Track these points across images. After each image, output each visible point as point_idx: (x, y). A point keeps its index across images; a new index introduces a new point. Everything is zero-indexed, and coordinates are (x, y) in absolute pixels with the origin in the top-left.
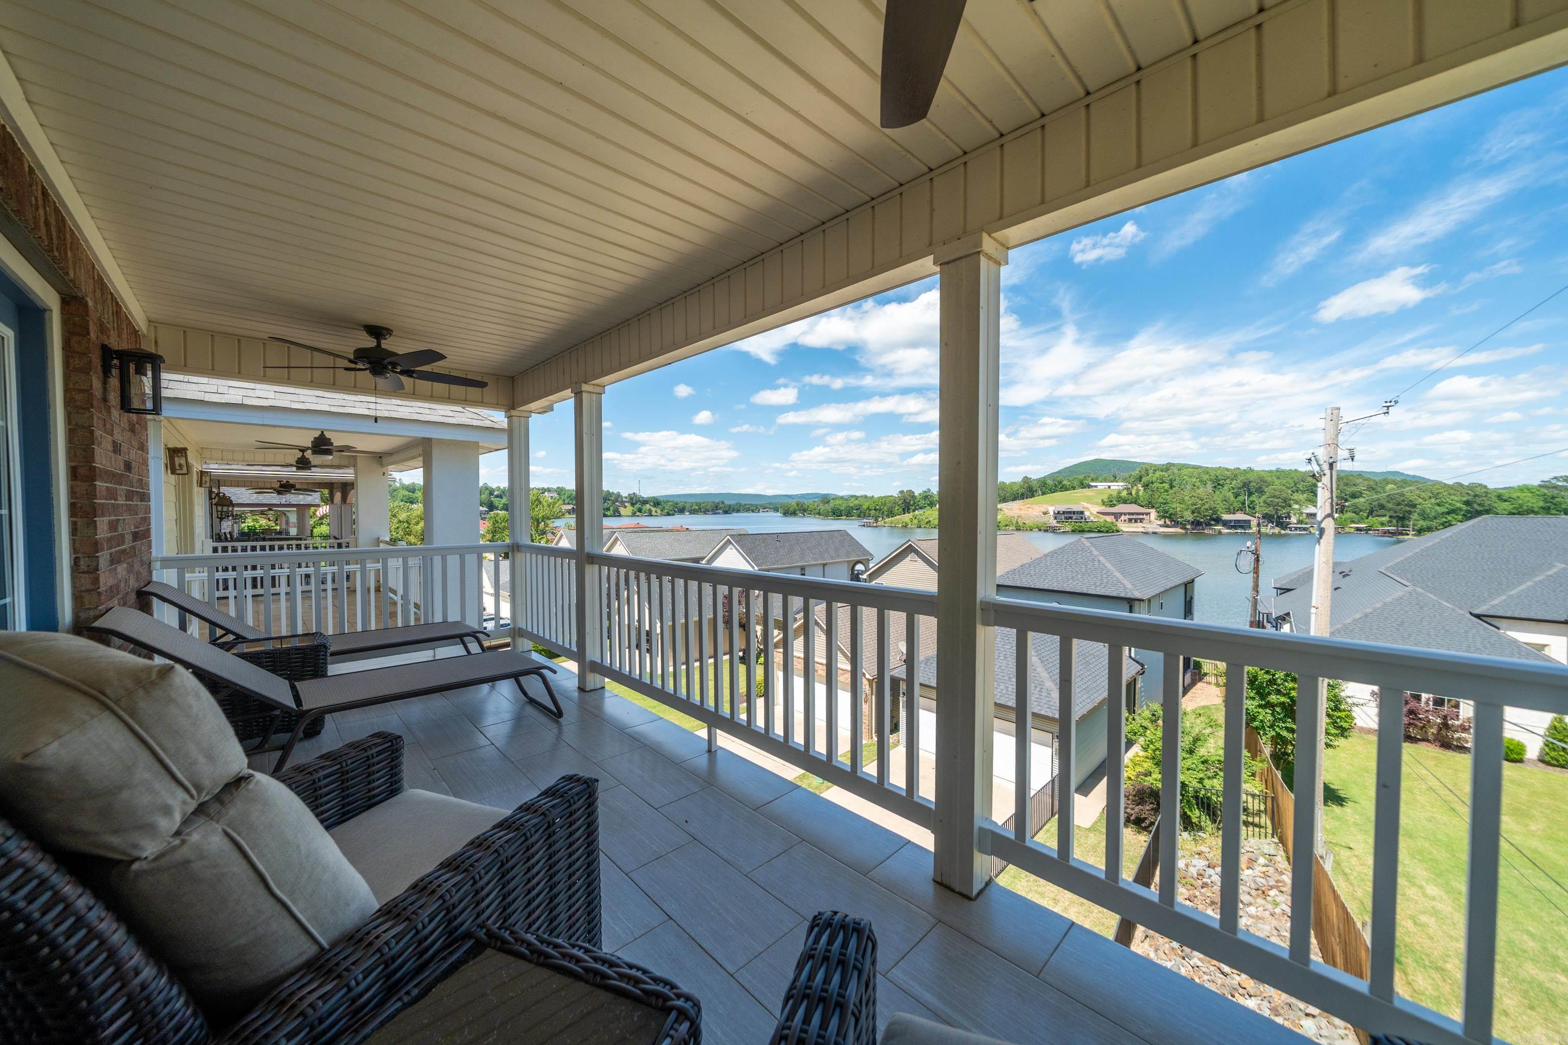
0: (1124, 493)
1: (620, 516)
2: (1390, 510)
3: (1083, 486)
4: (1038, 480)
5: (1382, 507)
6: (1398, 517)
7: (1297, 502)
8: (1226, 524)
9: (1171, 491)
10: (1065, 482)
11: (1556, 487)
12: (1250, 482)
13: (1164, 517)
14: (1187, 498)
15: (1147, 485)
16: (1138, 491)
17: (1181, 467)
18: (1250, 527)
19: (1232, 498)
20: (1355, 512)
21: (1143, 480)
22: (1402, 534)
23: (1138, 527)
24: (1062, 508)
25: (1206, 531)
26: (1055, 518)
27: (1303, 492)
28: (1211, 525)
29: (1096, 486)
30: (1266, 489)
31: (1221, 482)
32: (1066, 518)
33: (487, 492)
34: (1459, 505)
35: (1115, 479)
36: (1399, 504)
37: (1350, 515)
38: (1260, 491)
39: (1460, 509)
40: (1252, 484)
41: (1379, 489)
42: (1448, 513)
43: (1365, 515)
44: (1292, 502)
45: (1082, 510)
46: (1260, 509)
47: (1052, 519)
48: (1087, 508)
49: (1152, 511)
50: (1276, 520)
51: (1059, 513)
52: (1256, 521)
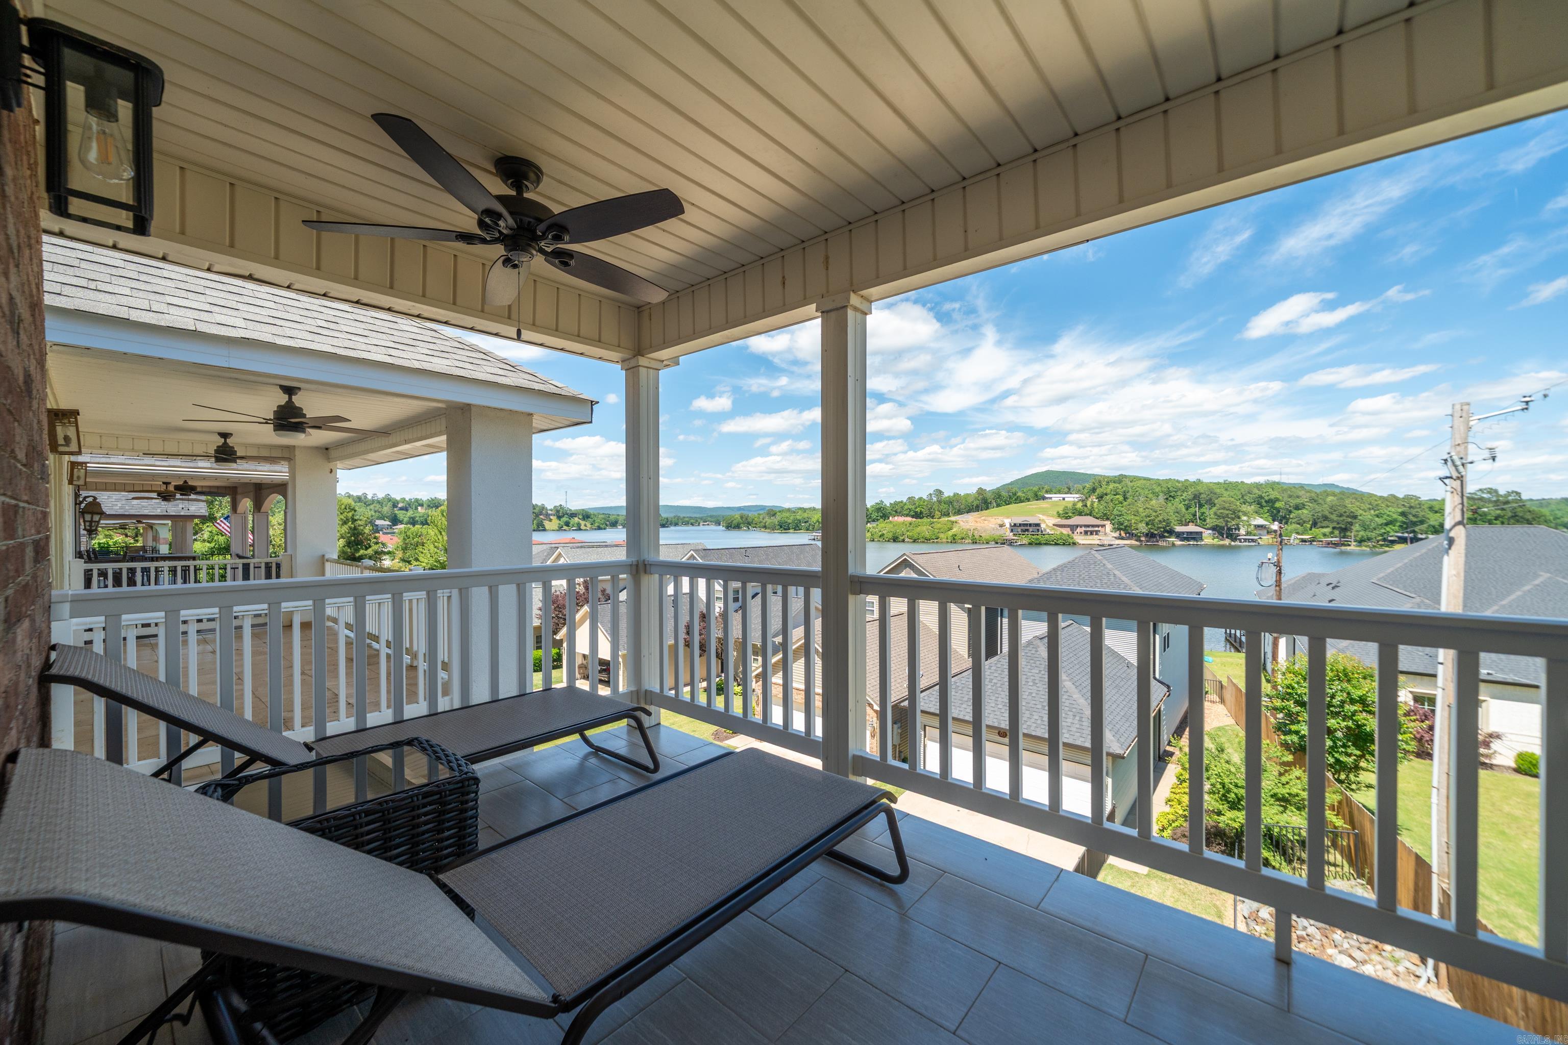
0: (1080, 505)
1: (545, 530)
2: (1332, 521)
3: (1038, 497)
4: (993, 491)
5: (1326, 518)
6: (1340, 528)
7: (1245, 514)
8: (1179, 535)
9: (1125, 503)
10: (1019, 494)
11: (1481, 499)
12: (1200, 494)
13: (1120, 529)
14: (1141, 510)
15: (1102, 497)
16: (1093, 503)
17: (1134, 479)
18: (1201, 539)
19: (1184, 510)
20: (1299, 524)
21: (1099, 491)
22: (1343, 545)
23: (1093, 540)
24: (1019, 520)
25: (1160, 543)
26: (1012, 531)
27: (1250, 504)
28: (1165, 537)
29: (1051, 498)
30: (1216, 501)
31: (1172, 494)
32: (1023, 531)
33: (390, 504)
34: (1395, 516)
35: (1069, 491)
36: (1341, 516)
37: (1295, 526)
38: (1211, 503)
39: (1396, 520)
40: (1202, 496)
41: (1320, 501)
42: (1387, 524)
43: (1309, 526)
44: (1241, 514)
45: (1038, 522)
46: (1210, 522)
47: (1009, 531)
48: (1043, 520)
49: (1108, 523)
50: (1226, 531)
51: (1015, 525)
52: (1207, 533)
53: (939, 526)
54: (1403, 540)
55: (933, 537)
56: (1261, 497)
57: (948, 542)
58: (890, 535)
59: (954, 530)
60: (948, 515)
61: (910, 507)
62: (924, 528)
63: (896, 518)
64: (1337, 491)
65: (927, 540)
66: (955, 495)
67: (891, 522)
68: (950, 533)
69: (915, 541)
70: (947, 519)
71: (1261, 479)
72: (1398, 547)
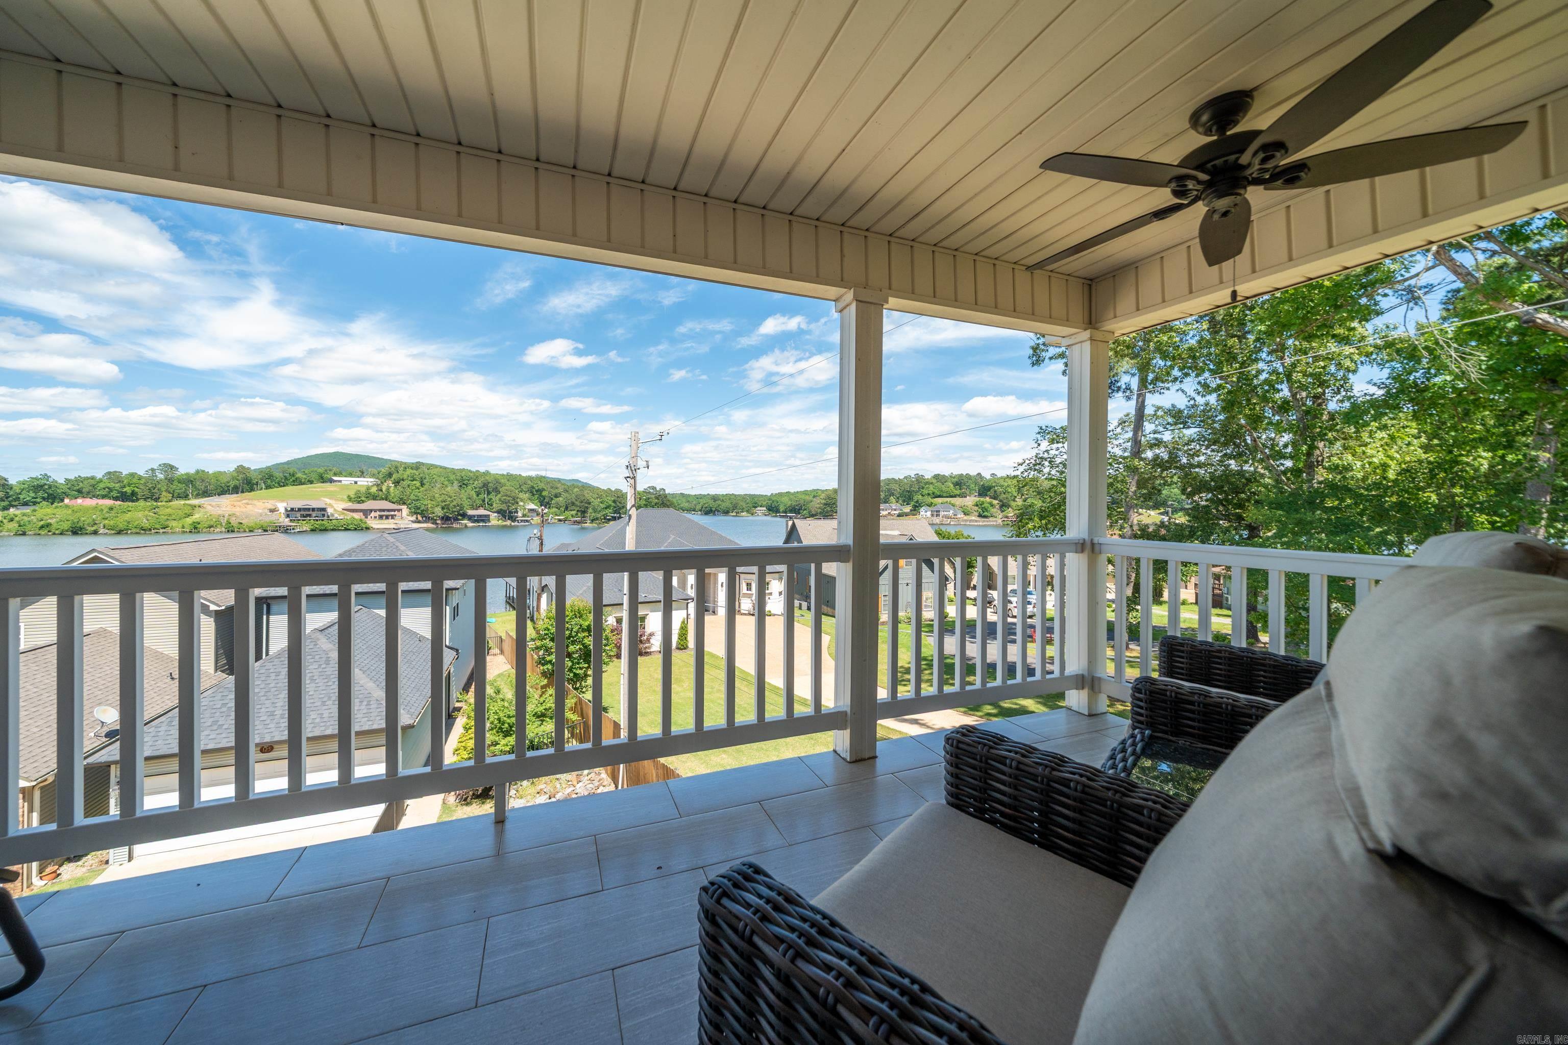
0: (374, 490)
2: (577, 506)
3: (323, 479)
4: (260, 471)
5: (573, 504)
6: (581, 511)
7: (522, 500)
8: (471, 518)
9: (422, 489)
10: (299, 475)
11: (649, 493)
12: (488, 483)
13: (416, 513)
14: (437, 495)
15: (398, 482)
16: (388, 488)
17: (431, 467)
18: (489, 521)
19: (475, 496)
20: (557, 508)
21: (395, 476)
22: (583, 523)
23: (389, 524)
24: (298, 504)
25: (454, 525)
26: (288, 516)
27: (525, 492)
28: (458, 520)
29: (340, 481)
30: (500, 489)
31: (465, 482)
32: (303, 516)
34: (610, 503)
35: (362, 474)
36: (581, 502)
37: (554, 510)
38: (497, 491)
40: (490, 485)
41: (570, 491)
42: (606, 508)
43: (563, 509)
44: (518, 500)
45: (324, 506)
46: (496, 506)
47: (283, 516)
48: (330, 505)
49: (404, 508)
50: (508, 514)
51: (292, 510)
52: (493, 516)
53: (169, 511)
54: (614, 519)
55: (157, 526)
56: (533, 487)
57: (184, 532)
58: (66, 526)
59: (197, 516)
60: (186, 497)
61: (111, 485)
62: (140, 514)
63: (79, 501)
64: (580, 485)
65: (144, 530)
66: (198, 472)
67: (67, 506)
68: (189, 520)
69: (119, 532)
70: (182, 502)
71: (533, 474)
72: (611, 523)
